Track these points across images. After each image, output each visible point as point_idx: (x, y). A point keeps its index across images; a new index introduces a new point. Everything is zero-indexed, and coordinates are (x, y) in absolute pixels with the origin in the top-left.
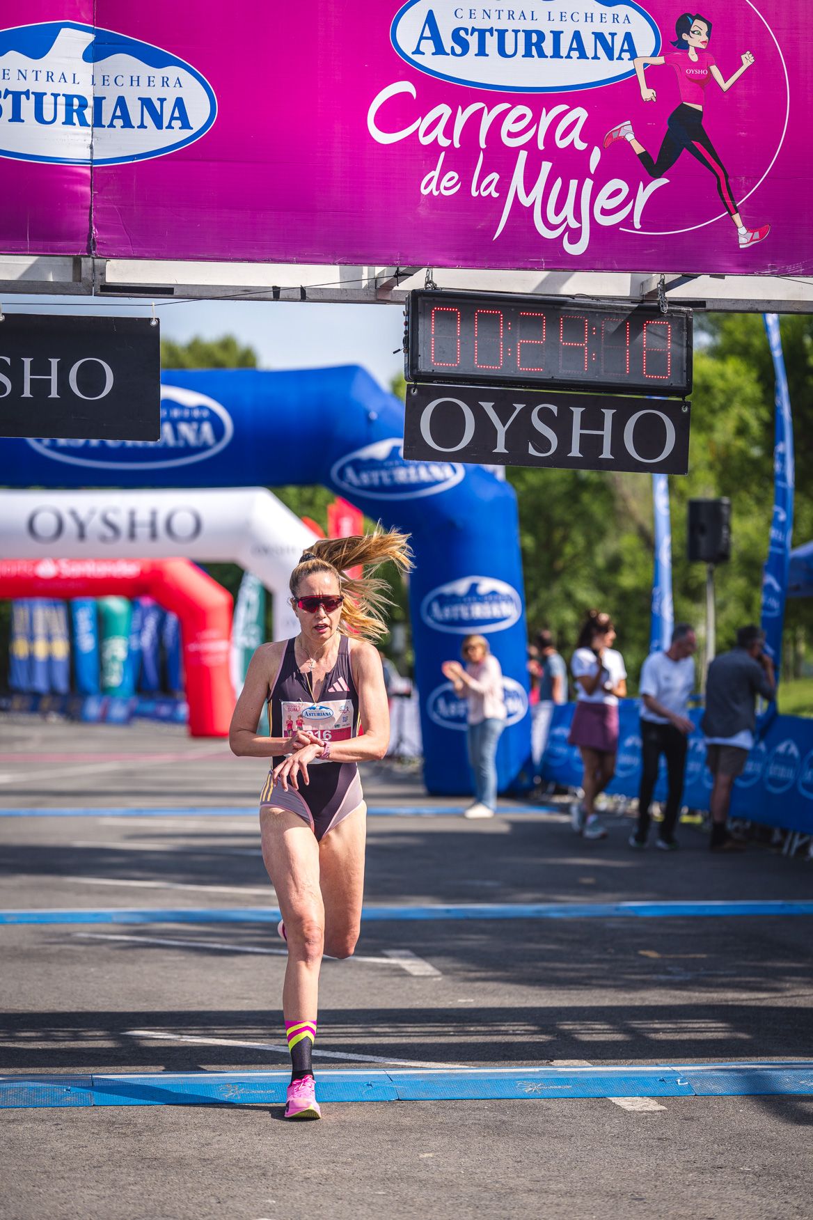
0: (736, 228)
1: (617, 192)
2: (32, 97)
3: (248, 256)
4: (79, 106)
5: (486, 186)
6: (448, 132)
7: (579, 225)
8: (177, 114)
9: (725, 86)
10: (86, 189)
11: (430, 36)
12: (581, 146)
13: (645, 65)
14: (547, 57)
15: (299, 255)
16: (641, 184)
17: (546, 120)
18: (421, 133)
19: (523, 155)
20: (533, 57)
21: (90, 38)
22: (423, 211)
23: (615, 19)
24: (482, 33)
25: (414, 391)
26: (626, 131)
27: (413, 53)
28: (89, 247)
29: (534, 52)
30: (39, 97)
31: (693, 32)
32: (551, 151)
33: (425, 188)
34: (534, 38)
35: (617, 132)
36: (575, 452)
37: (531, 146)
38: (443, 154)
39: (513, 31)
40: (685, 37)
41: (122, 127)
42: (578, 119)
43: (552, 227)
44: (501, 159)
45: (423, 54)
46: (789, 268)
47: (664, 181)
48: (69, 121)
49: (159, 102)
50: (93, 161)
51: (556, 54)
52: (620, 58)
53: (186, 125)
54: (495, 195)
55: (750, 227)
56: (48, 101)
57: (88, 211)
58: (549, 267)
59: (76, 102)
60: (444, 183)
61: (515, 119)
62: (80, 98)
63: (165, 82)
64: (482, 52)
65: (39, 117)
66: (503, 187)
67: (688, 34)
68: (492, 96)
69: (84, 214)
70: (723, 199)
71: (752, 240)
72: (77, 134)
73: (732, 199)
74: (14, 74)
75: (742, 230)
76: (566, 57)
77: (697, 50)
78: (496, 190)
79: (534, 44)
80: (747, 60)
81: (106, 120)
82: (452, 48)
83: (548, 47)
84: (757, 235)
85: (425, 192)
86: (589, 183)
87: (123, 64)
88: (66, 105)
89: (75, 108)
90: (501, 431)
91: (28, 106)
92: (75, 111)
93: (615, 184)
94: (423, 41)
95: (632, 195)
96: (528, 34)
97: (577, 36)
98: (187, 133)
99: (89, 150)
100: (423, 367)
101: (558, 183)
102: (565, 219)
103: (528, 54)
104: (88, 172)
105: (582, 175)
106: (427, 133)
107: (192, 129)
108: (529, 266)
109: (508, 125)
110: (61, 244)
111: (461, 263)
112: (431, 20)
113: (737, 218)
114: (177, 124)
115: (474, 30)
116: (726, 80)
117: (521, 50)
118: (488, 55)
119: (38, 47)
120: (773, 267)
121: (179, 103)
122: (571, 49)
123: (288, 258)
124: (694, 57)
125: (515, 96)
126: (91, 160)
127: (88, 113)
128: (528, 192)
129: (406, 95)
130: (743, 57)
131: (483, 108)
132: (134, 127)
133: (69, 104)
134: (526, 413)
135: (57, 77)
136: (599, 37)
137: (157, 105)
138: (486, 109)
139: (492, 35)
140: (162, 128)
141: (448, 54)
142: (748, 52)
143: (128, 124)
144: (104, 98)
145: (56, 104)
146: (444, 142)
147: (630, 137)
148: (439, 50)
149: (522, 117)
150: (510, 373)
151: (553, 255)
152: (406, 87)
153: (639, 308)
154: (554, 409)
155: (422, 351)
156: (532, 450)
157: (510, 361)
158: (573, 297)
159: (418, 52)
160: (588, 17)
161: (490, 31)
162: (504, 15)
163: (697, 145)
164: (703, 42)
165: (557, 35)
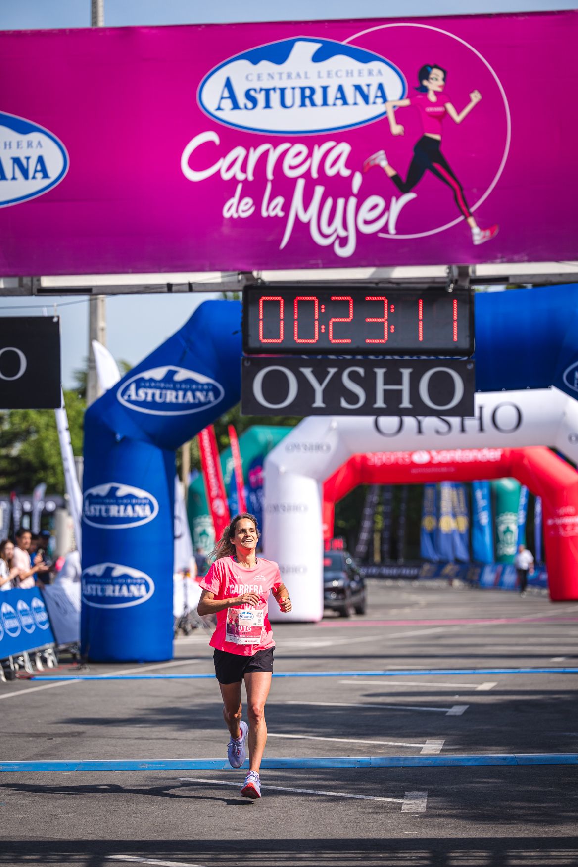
0: (471, 229)
1: (375, 207)
3: (96, 271)
5: (273, 208)
6: (244, 169)
7: (346, 234)
8: (39, 168)
9: (458, 118)
11: (228, 96)
12: (346, 173)
13: (394, 107)
14: (317, 106)
15: (131, 268)
16: (394, 199)
18: (222, 171)
19: (301, 183)
20: (307, 106)
22: (226, 230)
23: (370, 73)
24: (267, 91)
25: (248, 362)
26: (381, 159)
27: (215, 110)
29: (307, 102)
31: (432, 79)
32: (323, 178)
33: (227, 212)
34: (308, 93)
35: (373, 160)
36: (380, 403)
37: (307, 175)
38: (240, 186)
39: (291, 88)
40: (425, 83)
42: (343, 152)
43: (326, 236)
44: (284, 187)
45: (223, 110)
46: (516, 257)
49: (25, 160)
52: (374, 103)
53: (46, 176)
54: (281, 214)
55: (482, 226)
58: (324, 267)
60: (242, 207)
61: (294, 156)
63: (29, 144)
64: (268, 106)
66: (286, 208)
67: (428, 80)
68: (276, 139)
70: (459, 206)
71: (484, 237)
73: (466, 206)
75: (476, 230)
76: (332, 105)
77: (436, 93)
78: (281, 211)
80: (476, 97)
82: (245, 104)
83: (318, 98)
84: (488, 233)
86: (353, 201)
90: (319, 389)
93: (374, 200)
94: (222, 100)
95: (387, 208)
96: (303, 89)
97: (341, 89)
98: (47, 182)
100: (252, 344)
101: (329, 202)
102: (336, 230)
103: (303, 105)
105: (347, 194)
106: (227, 170)
107: (50, 178)
108: (310, 267)
109: (289, 161)
112: (228, 84)
113: (471, 221)
114: (39, 175)
115: (261, 89)
116: (459, 112)
117: (298, 102)
118: (272, 108)
120: (502, 258)
121: (40, 160)
122: (336, 99)
123: (124, 270)
124: (432, 98)
125: (294, 138)
129: (211, 143)
130: (472, 95)
131: (269, 149)
132: (7, 179)
134: (337, 376)
136: (358, 88)
137: (24, 162)
138: (272, 149)
139: (275, 92)
140: (28, 179)
141: (242, 109)
142: (476, 91)
143: (3, 178)
146: (241, 176)
147: (384, 164)
148: (236, 106)
149: (299, 154)
150: (324, 345)
151: (327, 258)
152: (210, 136)
153: (429, 289)
154: (361, 371)
155: (251, 332)
156: (344, 404)
157: (324, 336)
158: (377, 283)
159: (219, 109)
160: (349, 73)
161: (274, 89)
162: (284, 76)
163: (436, 165)
164: (440, 86)
165: (325, 89)
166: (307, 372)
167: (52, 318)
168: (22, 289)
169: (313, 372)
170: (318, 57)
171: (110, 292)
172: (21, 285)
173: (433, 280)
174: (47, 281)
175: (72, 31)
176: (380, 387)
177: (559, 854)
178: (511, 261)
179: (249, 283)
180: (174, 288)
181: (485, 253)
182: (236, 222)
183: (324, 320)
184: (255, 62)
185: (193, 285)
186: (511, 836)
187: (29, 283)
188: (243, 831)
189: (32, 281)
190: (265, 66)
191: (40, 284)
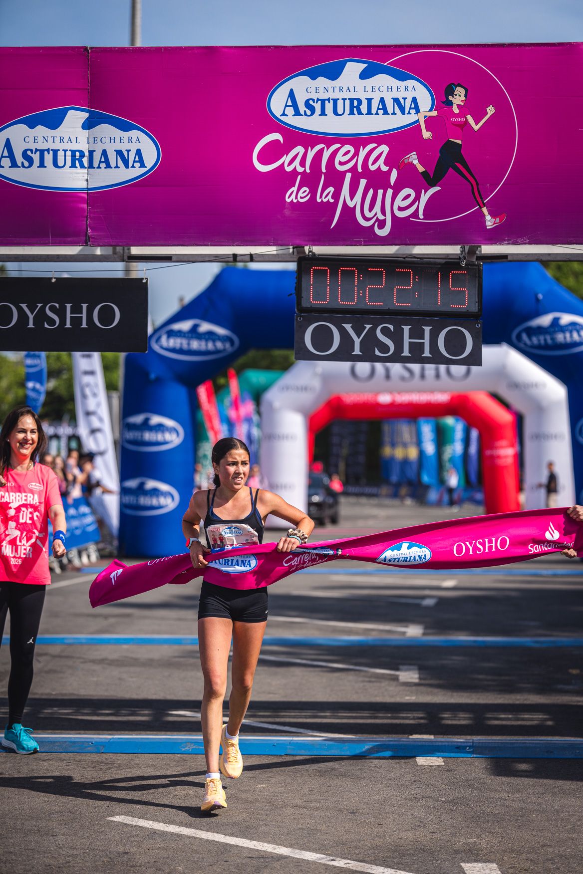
0: (484, 216)
1: (408, 196)
2: (51, 152)
3: (181, 243)
4: (80, 156)
5: (325, 196)
6: (302, 163)
7: (384, 218)
8: (137, 159)
9: (476, 128)
10: (85, 206)
11: (291, 104)
12: (385, 168)
13: (425, 117)
14: (363, 114)
15: (212, 241)
16: (423, 191)
17: (363, 153)
18: (286, 165)
19: (349, 176)
20: (355, 115)
21: (86, 115)
22: (287, 212)
23: (406, 89)
24: (323, 101)
25: (300, 319)
26: (413, 158)
27: (281, 116)
28: (86, 239)
29: (355, 111)
30: (55, 152)
31: (456, 95)
32: (366, 172)
33: (289, 197)
34: (356, 103)
35: (408, 159)
36: (406, 353)
37: (353, 170)
38: (299, 177)
39: (342, 99)
40: (450, 98)
41: (105, 168)
42: (383, 152)
43: (367, 219)
44: (335, 179)
45: (287, 116)
46: (519, 240)
47: (438, 188)
48: (73, 166)
49: (127, 152)
50: (88, 189)
51: (369, 112)
52: (409, 113)
53: (143, 165)
54: (332, 201)
55: (494, 215)
56: (61, 154)
57: (85, 219)
58: (366, 244)
59: (78, 154)
60: (300, 194)
61: (343, 155)
62: (81, 152)
63: (130, 140)
64: (323, 113)
65: (55, 164)
66: (336, 195)
67: (453, 96)
68: (329, 139)
69: (84, 221)
70: (475, 198)
71: (494, 223)
72: (77, 173)
73: (481, 198)
74: (40, 139)
75: (488, 217)
76: (375, 114)
77: (458, 106)
78: (332, 198)
79: (355, 107)
80: (491, 110)
81: (96, 164)
82: (305, 111)
83: (364, 108)
84: (498, 220)
85: (288, 200)
86: (390, 192)
87: (106, 130)
88: (72, 156)
89: (77, 157)
90: (357, 341)
91: (49, 158)
92: (77, 159)
93: (407, 191)
94: (286, 108)
95: (417, 198)
96: (352, 100)
97: (382, 100)
98: (144, 170)
99: (86, 182)
100: (305, 304)
101: (371, 192)
102: (376, 214)
103: (352, 113)
104: (85, 196)
105: (386, 186)
106: (290, 163)
107: (146, 167)
108: (354, 244)
109: (339, 157)
110: (69, 239)
111: (311, 243)
112: (292, 95)
113: (485, 210)
114: (137, 165)
115: (318, 100)
116: (477, 124)
117: (348, 111)
118: (327, 115)
119: (54, 122)
120: (509, 240)
121: (139, 152)
122: (378, 109)
123: (205, 243)
124: (456, 110)
125: (344, 139)
126: (87, 188)
127: (85, 161)
128: (352, 199)
129: (277, 141)
130: (488, 109)
131: (324, 148)
132: (112, 168)
133: (73, 156)
134: (372, 331)
135: (66, 140)
136: (396, 100)
137: (125, 153)
138: (326, 148)
139: (329, 102)
140: (128, 168)
141: (302, 115)
142: (491, 106)
143: (108, 166)
144: (95, 151)
145: (65, 156)
146: (300, 169)
147: (416, 162)
148: (297, 113)
149: (348, 152)
150: (361, 306)
151: (368, 236)
152: (276, 136)
153: (446, 263)
154: (391, 327)
155: (304, 294)
156: (377, 353)
157: (361, 299)
158: (404, 258)
159: (284, 114)
160: (389, 89)
161: (329, 100)
162: (337, 90)
163: (458, 165)
164: (462, 101)
165: (369, 101)
166: (348, 327)
167: (142, 279)
168: (115, 256)
169: (351, 327)
170: (364, 75)
171: (187, 260)
172: (115, 253)
173: (447, 256)
174: (135, 250)
175: (165, 48)
176: (407, 340)
177: (531, 717)
178: (515, 243)
179: (302, 255)
180: (238, 258)
181: (494, 237)
182: (295, 206)
183: (362, 287)
184: (314, 78)
185: (254, 256)
186: (490, 702)
187: (121, 252)
188: (276, 694)
189: (124, 250)
190: (322, 81)
191: (130, 252)
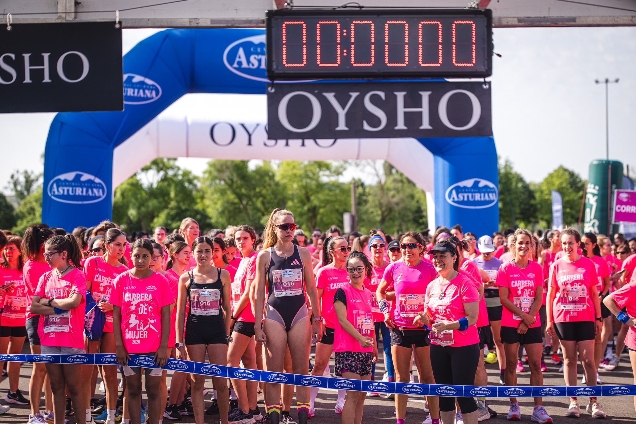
36: (401, 125)
90: (342, 113)
134: (359, 100)
150: (346, 69)
154: (382, 94)
156: (366, 127)
157: (346, 60)
166: (330, 97)
169: (335, 96)
176: (401, 110)
183: (345, 45)
